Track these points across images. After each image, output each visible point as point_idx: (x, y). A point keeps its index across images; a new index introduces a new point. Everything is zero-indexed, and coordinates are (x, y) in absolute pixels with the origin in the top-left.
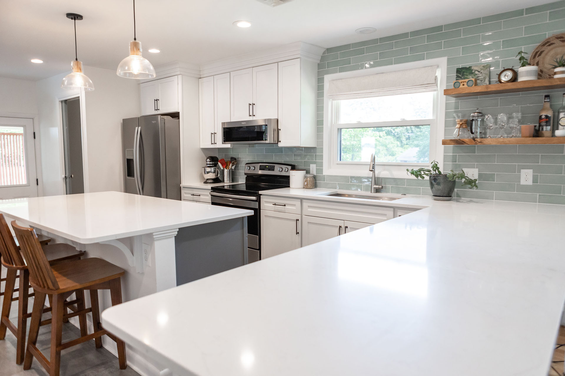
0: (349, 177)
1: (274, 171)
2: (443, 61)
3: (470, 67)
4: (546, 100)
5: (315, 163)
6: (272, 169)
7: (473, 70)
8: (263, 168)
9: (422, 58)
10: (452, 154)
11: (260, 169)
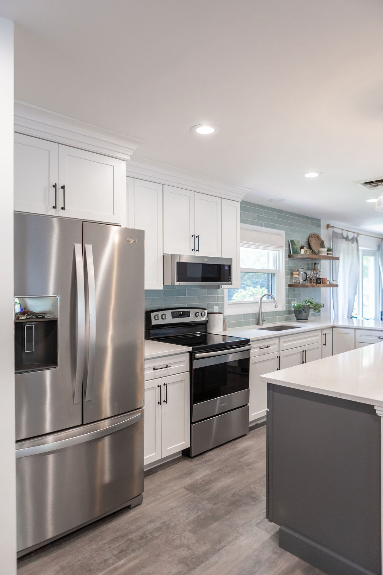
0: (241, 315)
1: (190, 317)
2: (283, 233)
3: (294, 241)
4: (316, 265)
5: (217, 305)
6: (187, 315)
7: (295, 243)
8: (176, 315)
9: (275, 228)
10: (287, 293)
11: (173, 317)
